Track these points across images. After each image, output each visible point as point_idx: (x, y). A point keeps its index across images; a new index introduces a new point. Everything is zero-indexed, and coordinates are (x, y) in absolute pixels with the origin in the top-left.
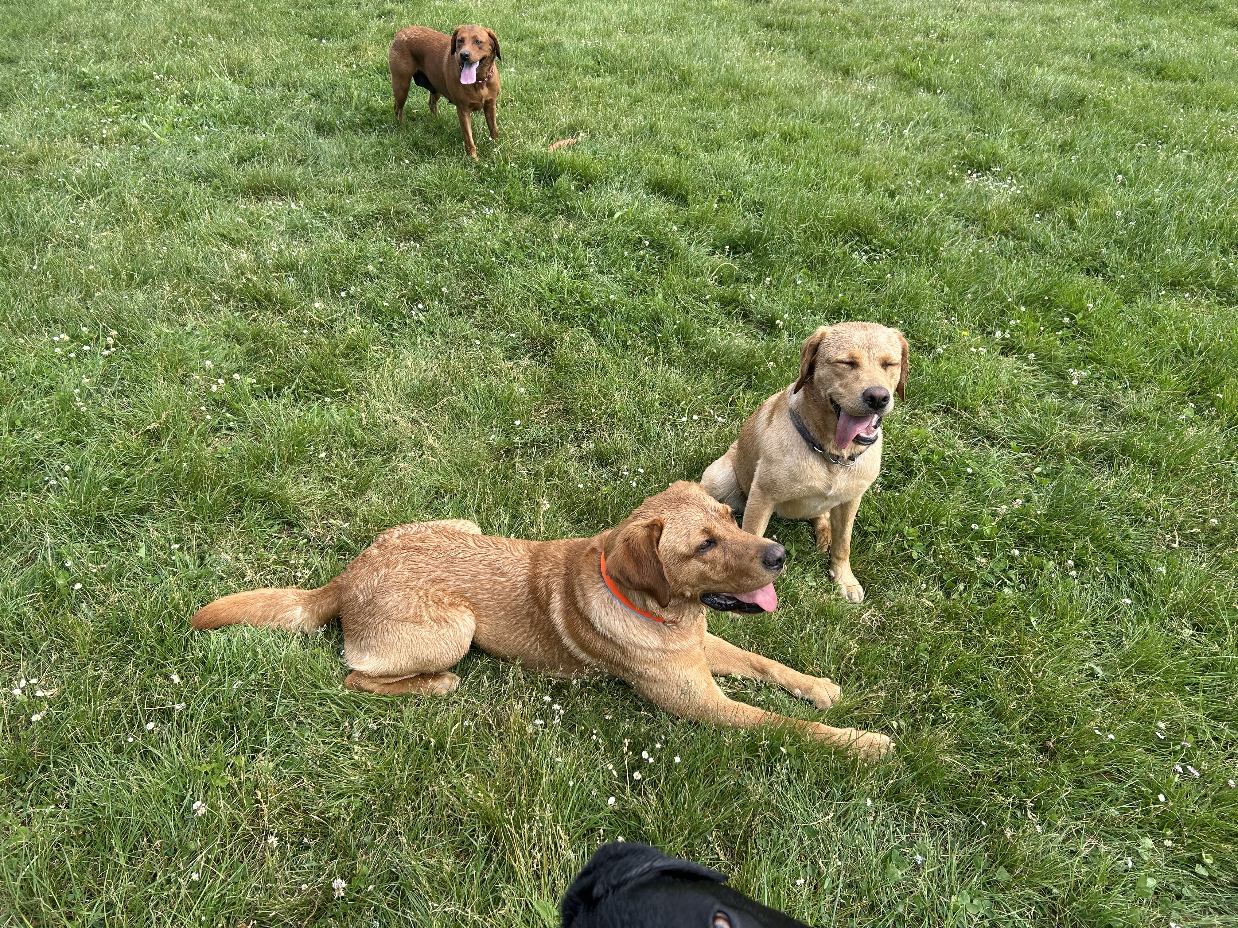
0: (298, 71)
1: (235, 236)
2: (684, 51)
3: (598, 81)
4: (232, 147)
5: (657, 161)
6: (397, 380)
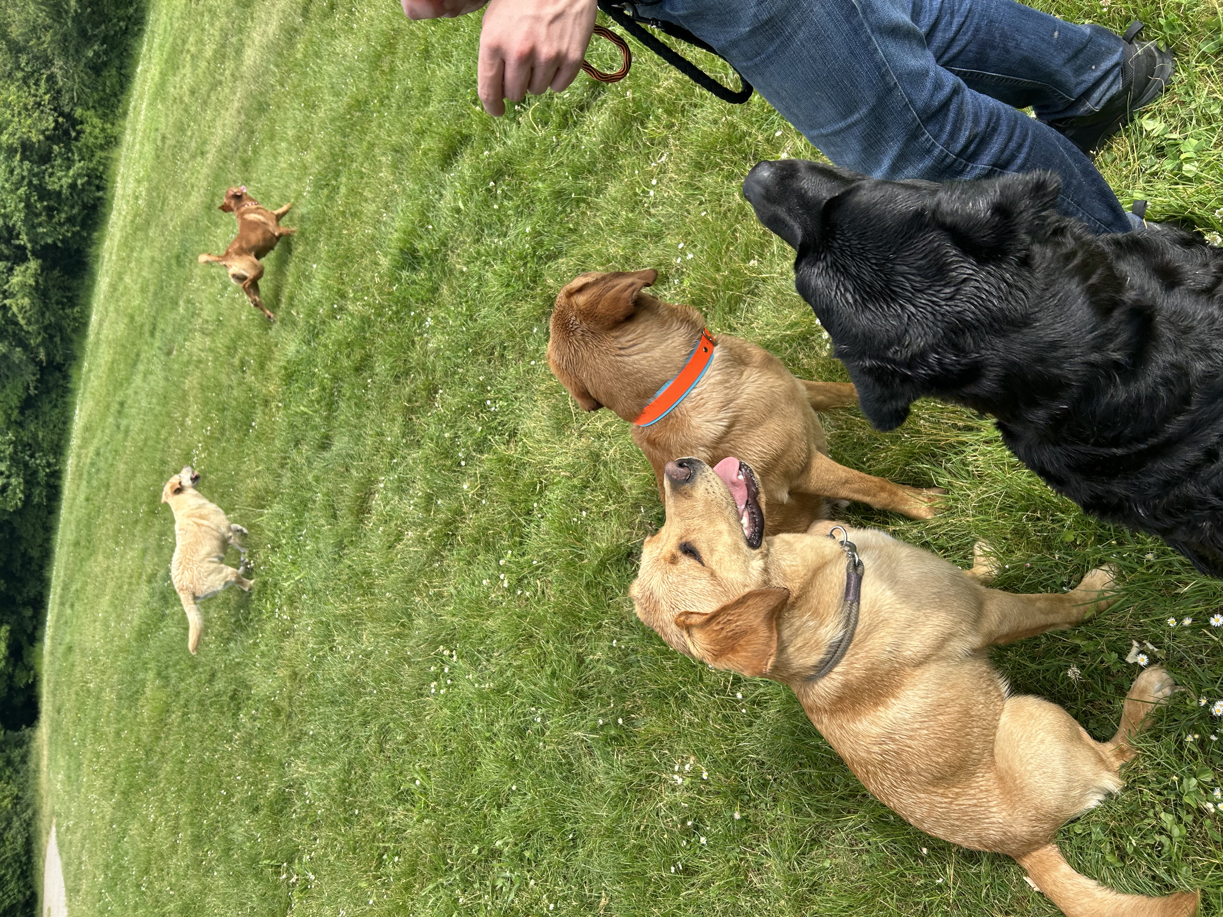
0: (273, 452)
1: (393, 539)
2: (335, 99)
3: (343, 190)
4: (322, 521)
5: (425, 154)
6: (542, 438)
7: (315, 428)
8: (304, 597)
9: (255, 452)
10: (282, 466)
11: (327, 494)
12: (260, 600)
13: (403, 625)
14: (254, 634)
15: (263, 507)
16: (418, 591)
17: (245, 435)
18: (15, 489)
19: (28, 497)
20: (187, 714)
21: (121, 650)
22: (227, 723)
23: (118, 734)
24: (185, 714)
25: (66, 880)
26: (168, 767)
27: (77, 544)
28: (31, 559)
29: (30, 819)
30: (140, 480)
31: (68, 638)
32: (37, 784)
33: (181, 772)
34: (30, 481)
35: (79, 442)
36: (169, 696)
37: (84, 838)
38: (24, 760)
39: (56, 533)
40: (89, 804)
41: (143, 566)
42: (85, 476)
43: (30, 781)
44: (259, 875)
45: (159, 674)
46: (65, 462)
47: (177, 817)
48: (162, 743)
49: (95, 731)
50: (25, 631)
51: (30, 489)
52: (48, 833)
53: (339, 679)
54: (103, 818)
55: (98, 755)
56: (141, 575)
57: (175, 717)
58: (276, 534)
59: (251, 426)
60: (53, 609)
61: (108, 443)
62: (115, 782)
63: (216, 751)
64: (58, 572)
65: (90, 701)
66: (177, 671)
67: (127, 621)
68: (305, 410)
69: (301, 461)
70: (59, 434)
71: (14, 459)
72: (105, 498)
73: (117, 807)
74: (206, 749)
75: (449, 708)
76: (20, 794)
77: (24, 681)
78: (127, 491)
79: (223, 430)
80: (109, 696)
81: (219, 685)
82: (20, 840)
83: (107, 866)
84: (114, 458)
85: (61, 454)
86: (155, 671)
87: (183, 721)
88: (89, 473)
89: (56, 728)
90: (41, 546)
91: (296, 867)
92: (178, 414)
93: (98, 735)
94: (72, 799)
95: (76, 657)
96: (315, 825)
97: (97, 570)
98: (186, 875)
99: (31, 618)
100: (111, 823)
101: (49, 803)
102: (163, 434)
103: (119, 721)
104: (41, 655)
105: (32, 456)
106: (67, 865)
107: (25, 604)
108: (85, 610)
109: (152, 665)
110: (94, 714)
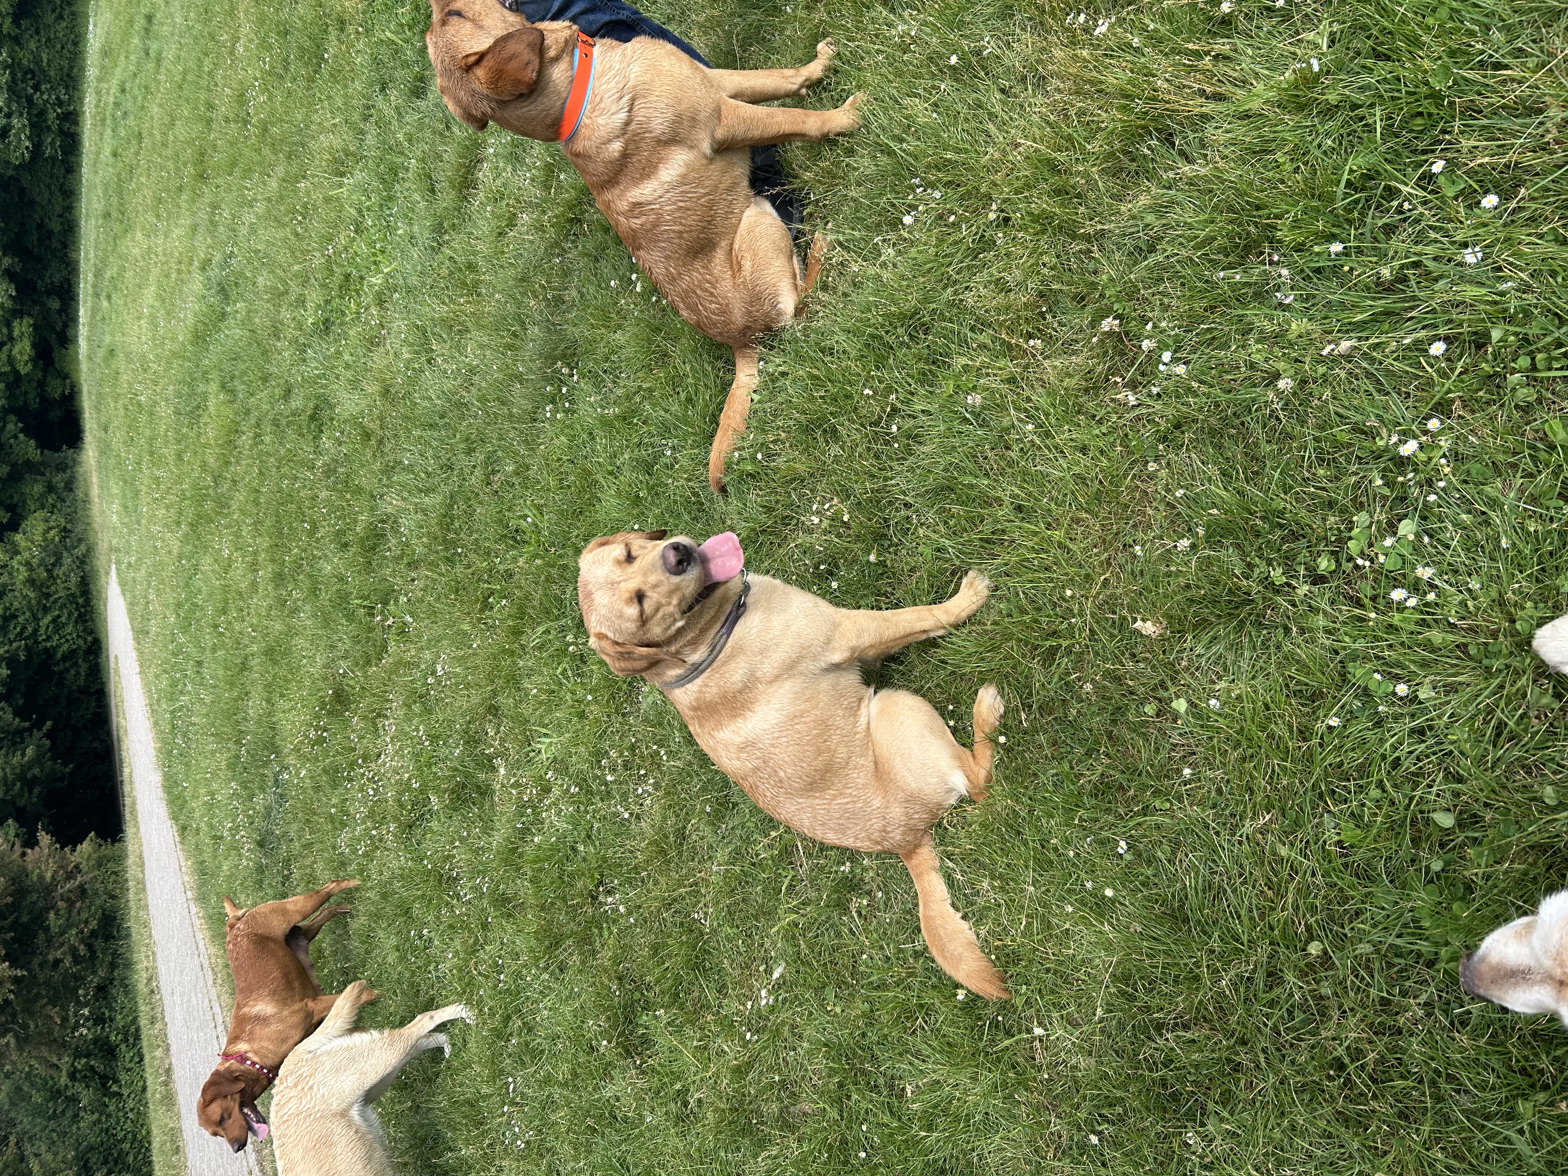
0: (353, 98)
1: (504, 223)
7: (406, 65)
8: (396, 296)
9: (329, 97)
10: (366, 118)
11: (423, 160)
12: (342, 297)
13: (515, 335)
14: (335, 340)
15: (342, 175)
16: (534, 292)
17: (316, 72)
18: (17, 134)
19: (37, 147)
20: (260, 435)
21: (175, 355)
22: (306, 448)
23: (179, 457)
24: (257, 435)
25: (132, 620)
26: (240, 496)
27: (107, 215)
28: (50, 232)
29: (84, 556)
30: (181, 130)
31: (108, 339)
32: (88, 516)
33: (257, 503)
34: (38, 125)
35: (97, 72)
36: (236, 413)
37: (150, 575)
38: (69, 486)
39: (79, 200)
40: (153, 538)
41: (193, 249)
42: (108, 122)
43: (80, 513)
44: (350, 617)
45: (223, 386)
46: (81, 100)
47: (255, 553)
48: (232, 469)
49: (152, 454)
50: (53, 328)
51: (39, 136)
52: (107, 574)
53: (438, 398)
54: (170, 552)
55: (157, 481)
56: (191, 259)
57: (245, 440)
58: (360, 211)
59: (323, 58)
60: (85, 302)
61: (135, 75)
62: (180, 513)
63: (296, 478)
64: (86, 254)
65: (143, 418)
66: (244, 383)
67: (179, 320)
68: (393, 37)
69: (389, 112)
70: (69, 59)
71: (12, 89)
72: (137, 154)
73: (185, 540)
74: (283, 477)
75: (566, 435)
76: (69, 526)
77: (59, 391)
78: (164, 144)
79: (286, 63)
80: (164, 411)
81: (296, 403)
82: (74, 579)
83: (179, 605)
84: (145, 98)
85: (75, 88)
86: (218, 383)
87: (256, 444)
88: (114, 118)
89: (104, 450)
90: (60, 216)
91: (392, 607)
92: (225, 37)
93: (157, 460)
94: (131, 532)
95: (120, 362)
96: (413, 565)
97: (136, 251)
98: (269, 615)
99: (60, 311)
100: (180, 559)
101: (106, 539)
102: (207, 66)
103: (179, 442)
104: (77, 362)
105: (36, 88)
106: (132, 605)
107: (49, 293)
108: (126, 304)
109: (214, 375)
110: (148, 432)
